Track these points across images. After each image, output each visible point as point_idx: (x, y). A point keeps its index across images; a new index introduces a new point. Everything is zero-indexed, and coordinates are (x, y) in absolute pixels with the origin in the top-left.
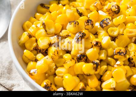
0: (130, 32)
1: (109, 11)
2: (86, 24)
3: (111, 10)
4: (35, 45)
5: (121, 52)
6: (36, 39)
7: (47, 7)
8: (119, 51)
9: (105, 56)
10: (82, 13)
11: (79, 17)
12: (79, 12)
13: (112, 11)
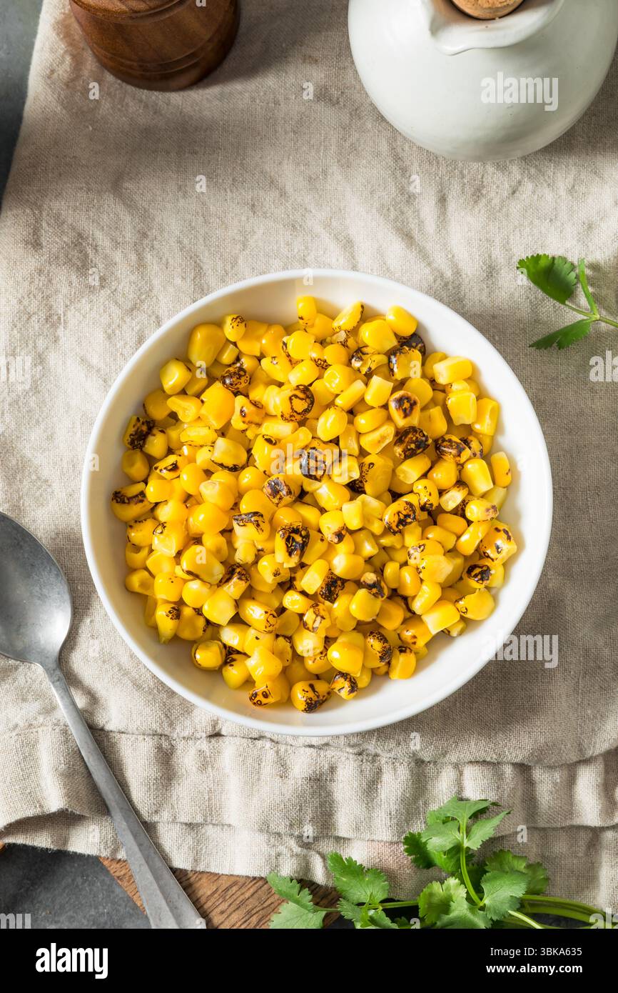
0: (379, 442)
1: (293, 418)
2: (276, 501)
3: (295, 414)
4: (201, 623)
5: (402, 517)
6: (194, 609)
7: (137, 496)
8: (396, 519)
9: (373, 547)
10: (234, 465)
11: (237, 478)
12: (228, 467)
13: (299, 414)
